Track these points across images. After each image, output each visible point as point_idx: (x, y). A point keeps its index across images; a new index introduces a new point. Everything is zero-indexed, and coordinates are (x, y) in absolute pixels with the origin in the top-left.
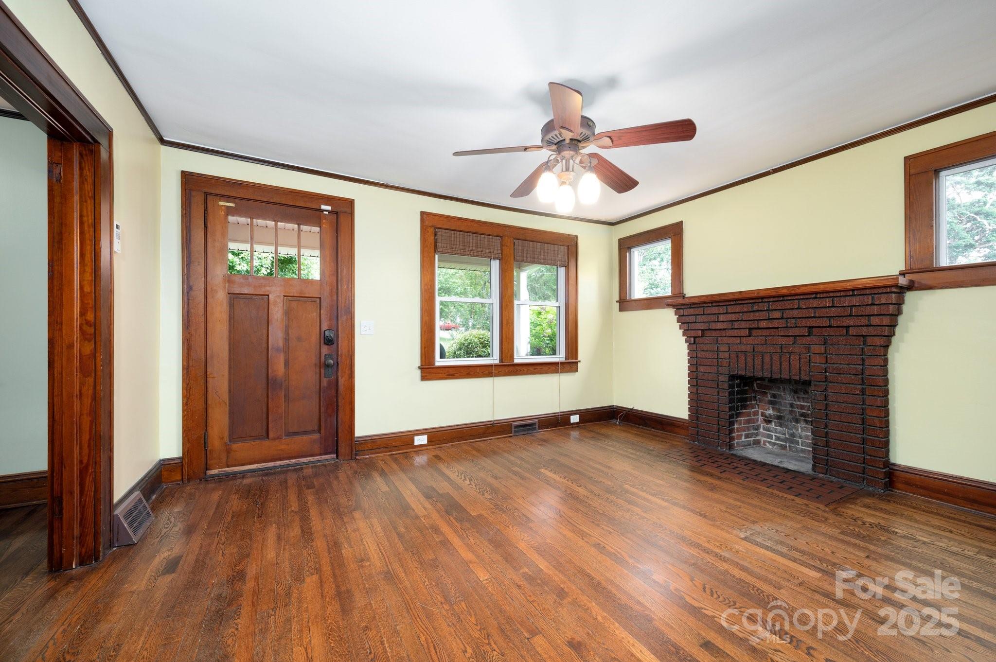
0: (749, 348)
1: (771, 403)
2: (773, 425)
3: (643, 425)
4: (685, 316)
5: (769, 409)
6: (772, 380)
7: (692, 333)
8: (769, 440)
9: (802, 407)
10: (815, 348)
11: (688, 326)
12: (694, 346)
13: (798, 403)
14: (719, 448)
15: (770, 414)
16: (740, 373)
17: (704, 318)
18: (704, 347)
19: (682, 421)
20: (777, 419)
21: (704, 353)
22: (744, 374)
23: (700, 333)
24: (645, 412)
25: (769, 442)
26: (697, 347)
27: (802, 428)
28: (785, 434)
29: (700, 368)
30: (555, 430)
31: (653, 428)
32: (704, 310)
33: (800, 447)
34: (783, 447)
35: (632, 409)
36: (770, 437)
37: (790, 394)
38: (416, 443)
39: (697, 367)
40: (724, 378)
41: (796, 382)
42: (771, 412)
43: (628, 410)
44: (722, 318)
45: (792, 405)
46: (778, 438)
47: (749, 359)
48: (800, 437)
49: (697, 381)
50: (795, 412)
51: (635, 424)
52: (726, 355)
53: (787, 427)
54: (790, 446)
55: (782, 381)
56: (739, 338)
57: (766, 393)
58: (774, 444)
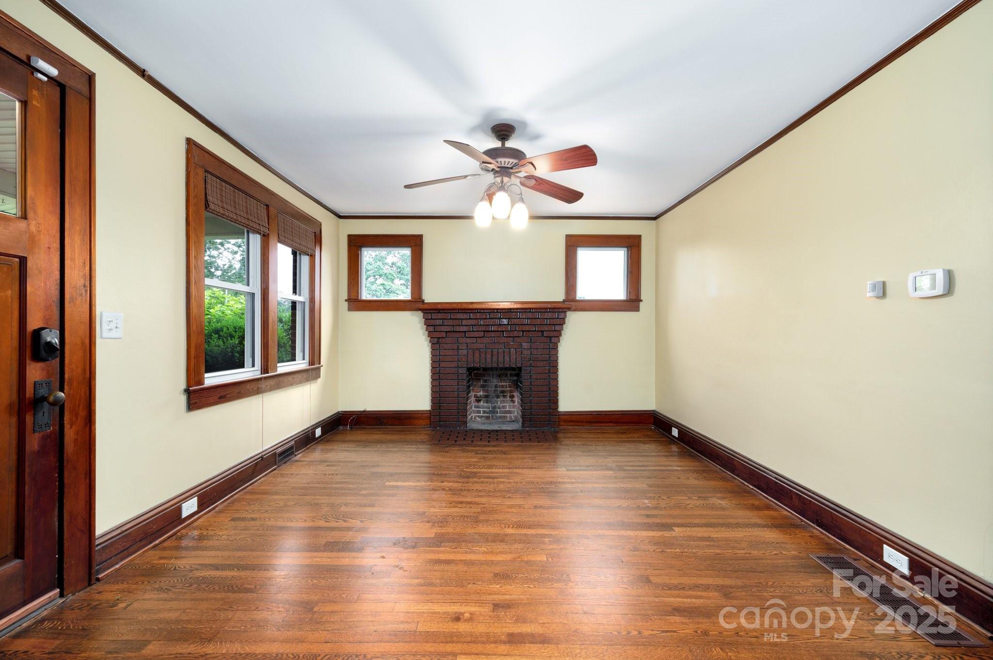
0: (481, 346)
1: (483, 386)
2: (481, 403)
3: (378, 425)
4: (433, 319)
5: (480, 391)
6: (485, 369)
7: (437, 335)
8: (479, 415)
9: (502, 386)
10: (525, 345)
11: (434, 329)
12: (437, 346)
13: (500, 384)
14: (458, 428)
15: (480, 395)
16: (475, 365)
17: (450, 322)
18: (446, 346)
19: (421, 412)
20: (485, 398)
21: (445, 351)
22: (478, 366)
23: (444, 334)
24: (378, 411)
25: (478, 416)
26: (439, 347)
27: (501, 401)
28: (489, 408)
29: (443, 364)
30: (307, 449)
31: (390, 425)
32: (451, 316)
33: (499, 415)
34: (488, 418)
35: (364, 411)
36: (479, 412)
37: (496, 379)
38: (185, 514)
39: (439, 363)
40: (463, 371)
41: (501, 369)
42: (481, 393)
43: (359, 413)
44: (464, 322)
45: (496, 386)
46: (484, 412)
47: (483, 355)
48: (499, 408)
49: (439, 376)
50: (497, 390)
51: (369, 425)
52: (465, 352)
53: (491, 402)
54: (492, 416)
55: (492, 369)
56: (475, 339)
57: (480, 380)
58: (482, 417)
